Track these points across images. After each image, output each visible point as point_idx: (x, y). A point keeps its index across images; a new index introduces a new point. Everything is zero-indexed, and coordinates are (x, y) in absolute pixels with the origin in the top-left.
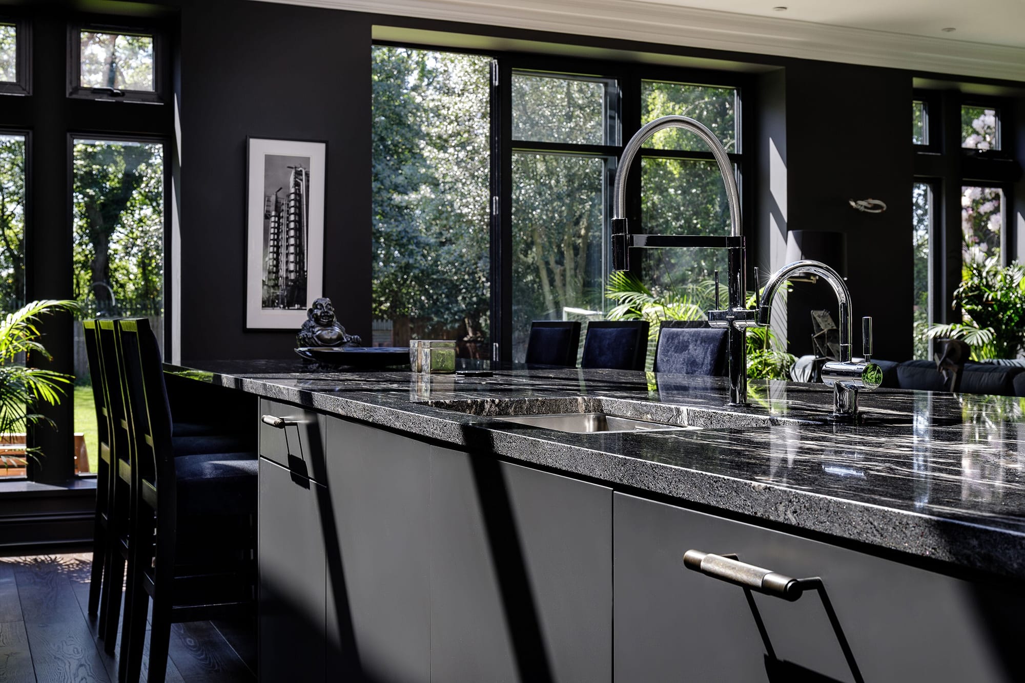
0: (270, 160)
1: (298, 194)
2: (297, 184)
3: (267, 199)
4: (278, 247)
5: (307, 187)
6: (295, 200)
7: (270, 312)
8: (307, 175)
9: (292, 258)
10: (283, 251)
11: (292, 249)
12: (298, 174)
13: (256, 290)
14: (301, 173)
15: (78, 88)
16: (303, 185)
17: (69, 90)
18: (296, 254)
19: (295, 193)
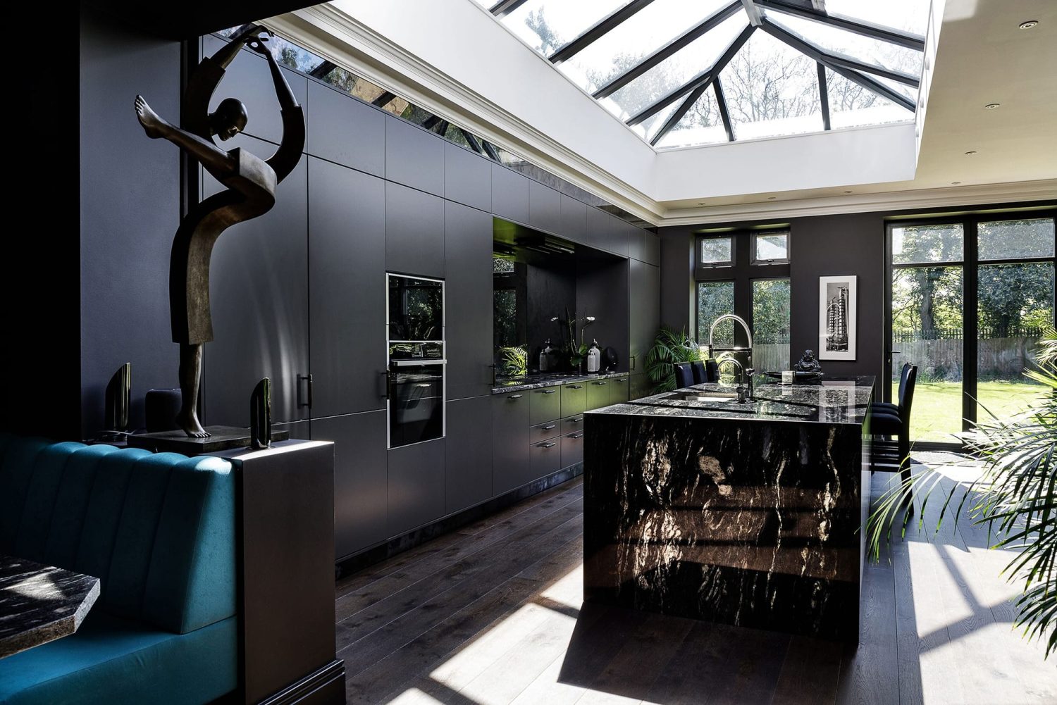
0: (829, 285)
1: (843, 299)
2: (843, 295)
3: (828, 303)
4: (834, 324)
5: (848, 296)
6: (842, 302)
7: (830, 352)
8: (848, 290)
9: (840, 328)
10: (836, 325)
11: (840, 324)
12: (843, 290)
13: (823, 345)
14: (845, 290)
15: (755, 260)
16: (846, 295)
17: (751, 261)
18: (842, 326)
19: (842, 299)
